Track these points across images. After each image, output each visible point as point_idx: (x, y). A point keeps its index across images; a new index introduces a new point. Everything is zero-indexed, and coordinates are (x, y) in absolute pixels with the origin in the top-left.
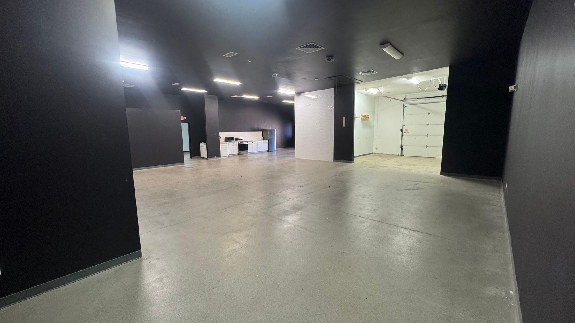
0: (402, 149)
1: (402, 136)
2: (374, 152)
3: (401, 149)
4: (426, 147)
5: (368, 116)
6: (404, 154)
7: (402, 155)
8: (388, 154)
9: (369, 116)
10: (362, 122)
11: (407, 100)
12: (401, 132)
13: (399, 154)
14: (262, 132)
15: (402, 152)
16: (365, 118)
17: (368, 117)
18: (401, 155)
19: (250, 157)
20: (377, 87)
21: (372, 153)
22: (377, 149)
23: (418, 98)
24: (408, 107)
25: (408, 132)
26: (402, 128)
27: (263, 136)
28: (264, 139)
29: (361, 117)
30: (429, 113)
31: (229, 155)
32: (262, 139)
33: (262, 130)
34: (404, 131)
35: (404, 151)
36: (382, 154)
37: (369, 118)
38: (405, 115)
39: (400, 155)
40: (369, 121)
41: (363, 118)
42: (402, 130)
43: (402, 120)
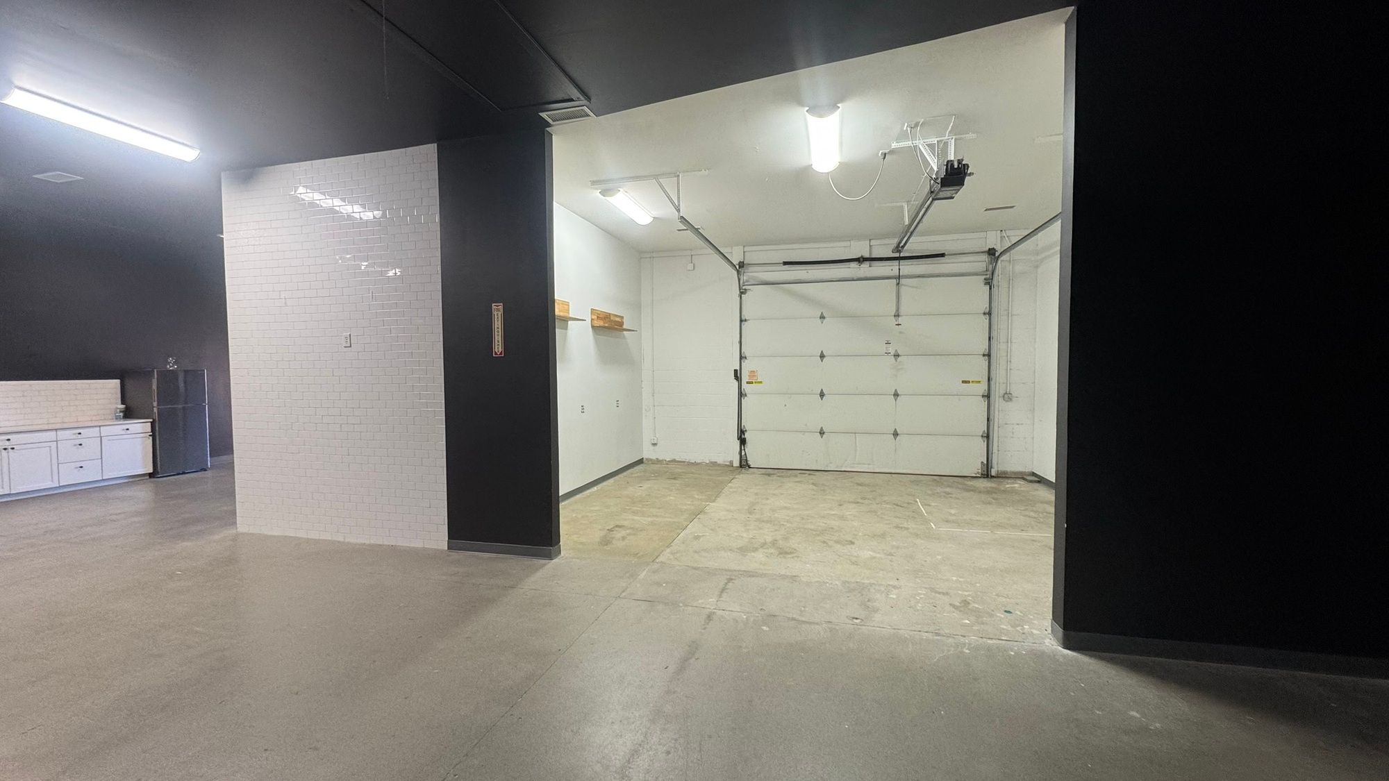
0: (743, 441)
1: (741, 395)
2: (646, 455)
3: (739, 442)
4: (822, 433)
5: (618, 319)
6: (750, 463)
7: (744, 464)
8: (695, 464)
9: (622, 317)
10: (596, 341)
11: (751, 269)
12: (736, 383)
13: (731, 462)
14: (118, 382)
15: (743, 454)
16: (608, 326)
17: (621, 324)
18: (741, 466)
20: (656, 177)
21: (641, 461)
22: (655, 444)
23: (785, 263)
24: (755, 293)
25: (761, 382)
26: (738, 369)
27: (123, 402)
28: (128, 414)
29: (592, 319)
30: (822, 317)
32: (117, 418)
33: (120, 374)
34: (745, 379)
35: (749, 448)
36: (674, 461)
37: (625, 327)
38: (746, 320)
39: (736, 463)
40: (624, 337)
41: (601, 323)
42: (737, 376)
43: (738, 339)
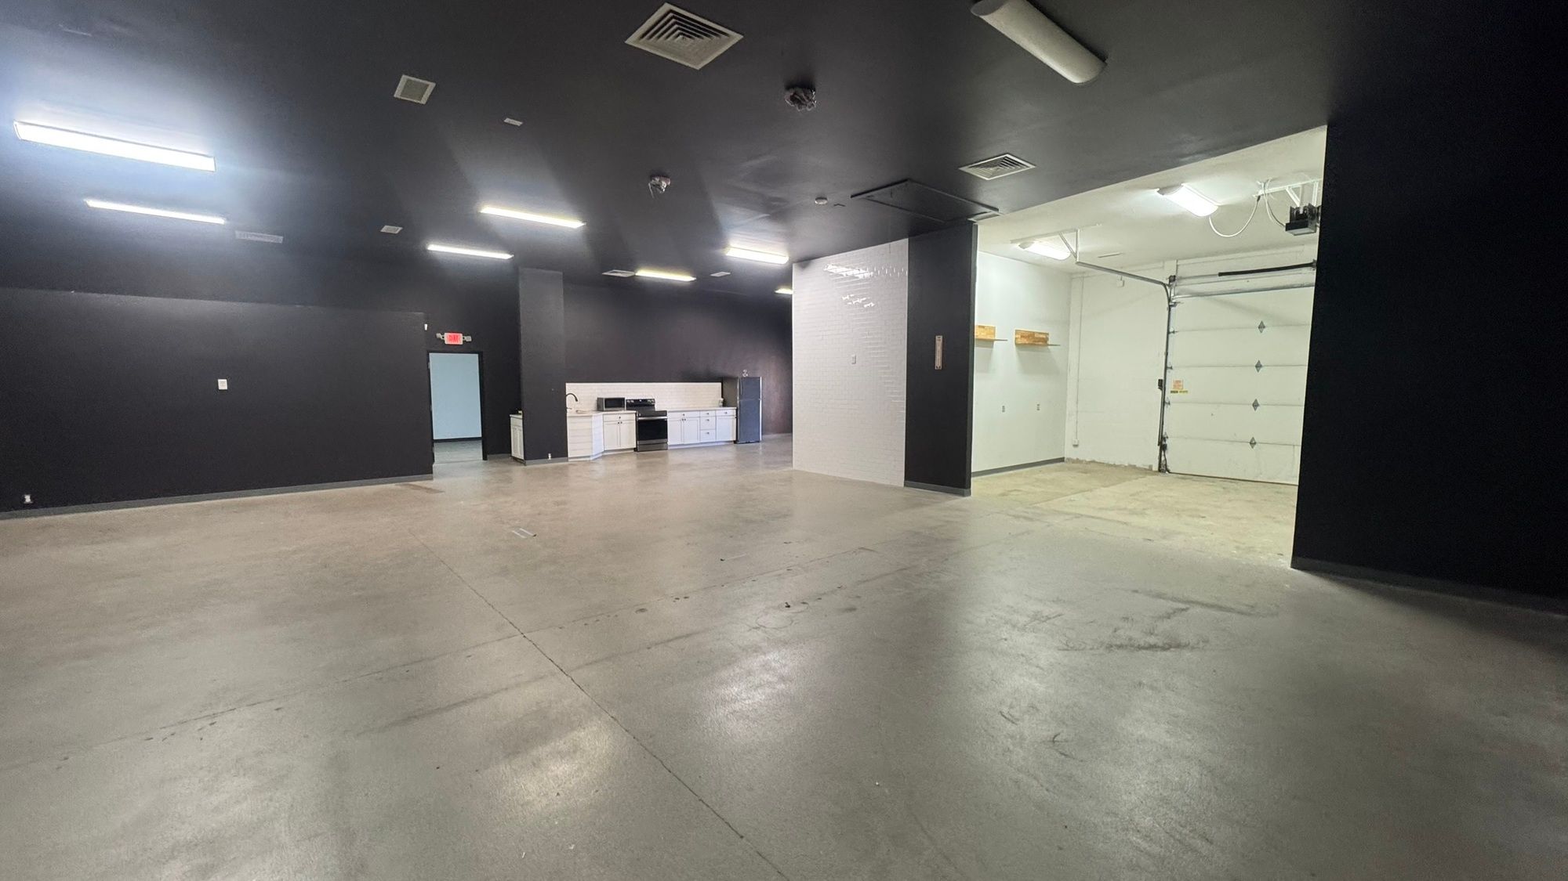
0: (1163, 448)
1: (1164, 403)
2: (1066, 456)
3: (1159, 447)
4: (1253, 443)
5: (1044, 337)
6: (1169, 468)
7: (1163, 468)
8: (1115, 466)
9: (1048, 334)
10: (1019, 354)
11: (1184, 281)
12: (1160, 392)
13: (1151, 467)
14: (720, 384)
15: (1163, 458)
16: (1032, 343)
17: (1045, 340)
18: (1160, 471)
19: (673, 458)
20: (1060, 233)
21: (1062, 460)
22: (1076, 446)
23: (1221, 274)
24: (1187, 308)
25: (1186, 392)
26: (1163, 378)
27: (722, 397)
28: (725, 404)
29: (1016, 338)
30: (1262, 327)
31: (605, 451)
32: (720, 406)
33: (721, 379)
34: (1169, 387)
35: (1169, 455)
36: (1093, 462)
37: (1049, 342)
38: (1174, 332)
39: (1155, 468)
40: (1049, 352)
41: (1025, 341)
42: (1162, 384)
43: (1164, 350)
